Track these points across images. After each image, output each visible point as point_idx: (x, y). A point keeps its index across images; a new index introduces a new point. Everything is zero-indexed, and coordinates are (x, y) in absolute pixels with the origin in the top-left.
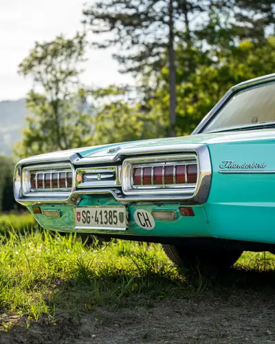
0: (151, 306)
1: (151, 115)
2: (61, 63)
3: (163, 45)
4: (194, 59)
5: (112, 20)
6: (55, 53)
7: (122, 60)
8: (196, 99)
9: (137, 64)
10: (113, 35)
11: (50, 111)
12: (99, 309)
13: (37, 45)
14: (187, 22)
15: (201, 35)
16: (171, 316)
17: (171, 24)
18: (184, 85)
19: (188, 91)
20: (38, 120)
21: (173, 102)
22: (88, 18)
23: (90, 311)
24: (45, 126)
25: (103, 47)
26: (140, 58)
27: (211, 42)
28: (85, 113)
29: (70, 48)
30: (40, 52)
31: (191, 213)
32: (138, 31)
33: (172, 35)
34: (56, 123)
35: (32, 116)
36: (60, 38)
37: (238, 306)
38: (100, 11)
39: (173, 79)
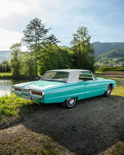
0: (35, 113)
1: (33, 57)
2: (17, 48)
3: (35, 45)
4: (40, 48)
5: (26, 41)
6: (16, 46)
7: (28, 47)
8: (40, 54)
9: (30, 48)
10: (26, 43)
11: (15, 56)
12: (27, 115)
13: (13, 44)
14: (39, 41)
15: (41, 44)
16: (38, 114)
17: (36, 42)
18: (38, 52)
19: (39, 53)
20: (13, 57)
21: (36, 55)
22: (22, 40)
23: (26, 115)
24: (14, 58)
25: (25, 45)
26: (31, 47)
27: (43, 45)
28: (21, 56)
29: (19, 45)
30: (14, 46)
31: (41, 100)
32: (31, 43)
33: (36, 44)
34: (16, 58)
35: (12, 57)
36: (17, 43)
37: (48, 111)
38: (24, 39)
39: (36, 51)
